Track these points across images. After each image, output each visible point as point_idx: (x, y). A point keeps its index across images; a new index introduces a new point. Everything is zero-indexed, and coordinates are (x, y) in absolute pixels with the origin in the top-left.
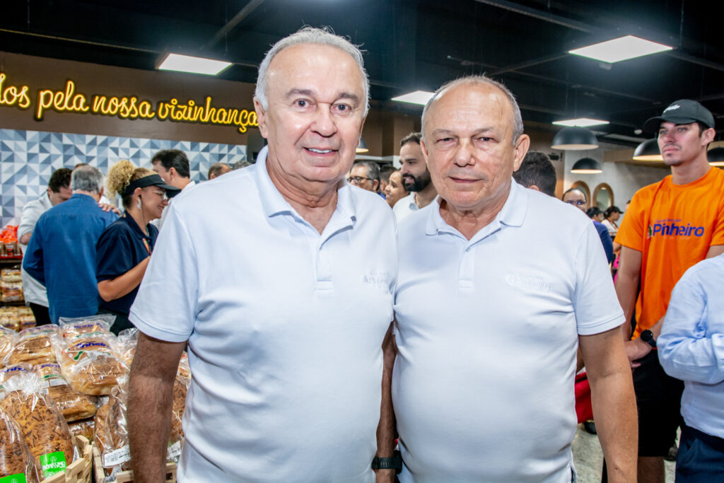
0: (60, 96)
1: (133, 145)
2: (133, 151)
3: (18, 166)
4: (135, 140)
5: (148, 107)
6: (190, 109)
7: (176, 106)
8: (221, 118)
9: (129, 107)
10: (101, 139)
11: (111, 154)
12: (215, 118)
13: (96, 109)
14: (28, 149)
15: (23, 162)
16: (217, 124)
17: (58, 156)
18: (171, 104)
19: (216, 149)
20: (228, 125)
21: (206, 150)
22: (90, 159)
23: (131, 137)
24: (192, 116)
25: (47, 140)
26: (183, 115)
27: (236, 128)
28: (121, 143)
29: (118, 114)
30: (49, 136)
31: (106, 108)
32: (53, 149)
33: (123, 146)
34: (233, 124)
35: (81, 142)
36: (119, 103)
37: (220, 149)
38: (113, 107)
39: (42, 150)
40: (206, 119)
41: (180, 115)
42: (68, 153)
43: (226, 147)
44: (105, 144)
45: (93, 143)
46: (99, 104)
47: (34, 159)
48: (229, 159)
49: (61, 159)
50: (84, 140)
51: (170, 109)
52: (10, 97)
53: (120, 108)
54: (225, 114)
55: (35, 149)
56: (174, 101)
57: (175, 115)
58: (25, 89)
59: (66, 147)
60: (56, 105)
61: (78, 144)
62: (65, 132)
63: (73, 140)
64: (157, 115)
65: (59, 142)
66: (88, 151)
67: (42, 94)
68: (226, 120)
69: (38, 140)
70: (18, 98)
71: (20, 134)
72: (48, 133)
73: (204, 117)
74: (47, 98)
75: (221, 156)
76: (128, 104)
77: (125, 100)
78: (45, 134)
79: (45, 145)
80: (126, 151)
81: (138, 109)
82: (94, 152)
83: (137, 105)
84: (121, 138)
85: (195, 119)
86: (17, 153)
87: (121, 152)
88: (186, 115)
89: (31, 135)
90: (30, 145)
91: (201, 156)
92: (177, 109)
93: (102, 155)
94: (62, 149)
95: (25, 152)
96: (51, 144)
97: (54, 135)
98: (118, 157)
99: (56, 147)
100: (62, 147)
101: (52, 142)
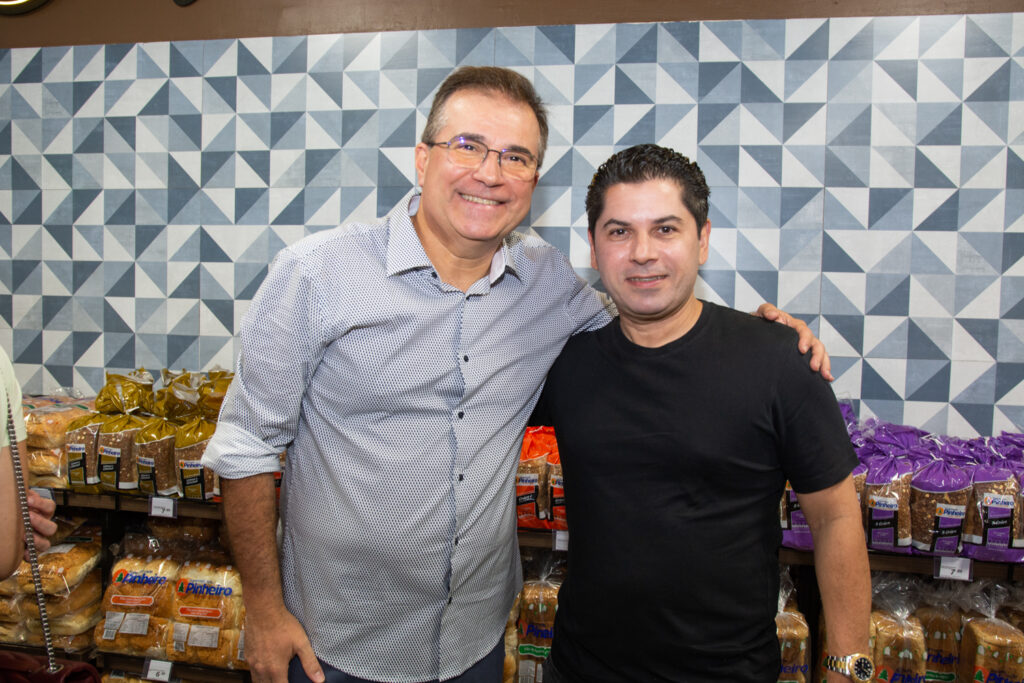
1: (981, 46)
2: (980, 71)
4: (986, 21)
10: (843, 29)
11: (884, 90)
14: (579, 93)
17: (680, 111)
22: (796, 115)
23: (967, 12)
25: (644, 52)
28: (926, 41)
30: (652, 35)
32: (666, 87)
35: (768, 49)
39: (627, 92)
42: (716, 96)
44: (857, 49)
45: (812, 50)
47: (598, 126)
49: (692, 117)
50: (777, 42)
55: (603, 91)
59: (711, 74)
61: (754, 59)
62: (709, 14)
63: (736, 49)
65: (690, 58)
66: (791, 85)
69: (611, 56)
71: (555, 39)
72: (648, 26)
78: (638, 29)
79: (634, 71)
80: (951, 75)
82: (814, 88)
87: (925, 79)
89: (590, 37)
90: (586, 77)
93: (849, 97)
94: (696, 84)
95: (567, 103)
96: (657, 66)
97: (670, 31)
98: (911, 100)
99: (674, 77)
100: (697, 76)
101: (660, 58)
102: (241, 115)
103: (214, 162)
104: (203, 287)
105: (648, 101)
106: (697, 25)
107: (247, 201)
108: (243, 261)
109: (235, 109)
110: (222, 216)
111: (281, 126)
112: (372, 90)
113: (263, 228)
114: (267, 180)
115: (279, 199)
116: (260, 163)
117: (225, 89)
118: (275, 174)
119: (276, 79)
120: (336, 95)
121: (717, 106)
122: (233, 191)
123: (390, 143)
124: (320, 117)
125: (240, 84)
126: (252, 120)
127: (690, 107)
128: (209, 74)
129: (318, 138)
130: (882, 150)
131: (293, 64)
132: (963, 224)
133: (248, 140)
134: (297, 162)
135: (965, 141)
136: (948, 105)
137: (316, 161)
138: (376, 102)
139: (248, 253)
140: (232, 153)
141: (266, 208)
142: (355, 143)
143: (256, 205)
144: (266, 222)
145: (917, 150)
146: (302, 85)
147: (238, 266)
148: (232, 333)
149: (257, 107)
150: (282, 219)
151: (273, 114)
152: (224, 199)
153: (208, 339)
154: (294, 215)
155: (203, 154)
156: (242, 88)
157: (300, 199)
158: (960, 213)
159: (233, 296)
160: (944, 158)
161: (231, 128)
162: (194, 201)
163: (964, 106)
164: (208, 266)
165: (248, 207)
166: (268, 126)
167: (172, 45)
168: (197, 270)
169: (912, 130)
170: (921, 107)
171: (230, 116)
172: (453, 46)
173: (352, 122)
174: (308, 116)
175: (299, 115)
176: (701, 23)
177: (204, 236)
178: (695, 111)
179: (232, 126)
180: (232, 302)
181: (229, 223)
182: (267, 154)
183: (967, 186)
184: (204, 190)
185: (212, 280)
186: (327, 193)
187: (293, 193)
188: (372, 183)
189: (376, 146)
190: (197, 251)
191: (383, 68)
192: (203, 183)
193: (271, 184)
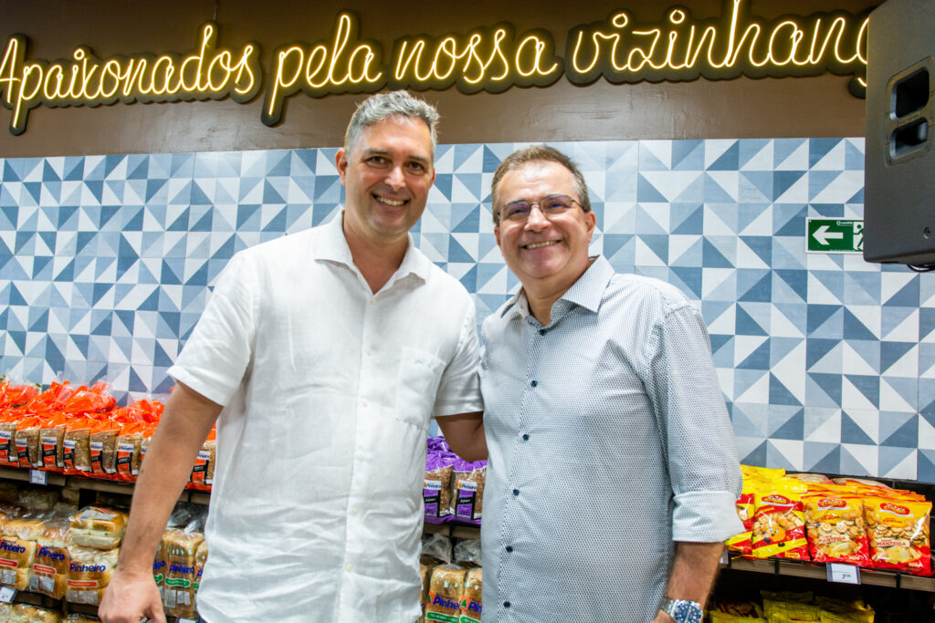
0: (320, 54)
1: (492, 165)
3: (218, 239)
4: (497, 148)
5: (540, 47)
6: (673, 37)
7: (626, 34)
8: (782, 48)
9: (485, 56)
12: (760, 54)
13: (399, 77)
14: (242, 196)
15: (228, 229)
16: (770, 72)
17: (302, 208)
18: (613, 30)
19: (764, 156)
20: (810, 72)
21: (729, 162)
24: (678, 57)
25: (283, 169)
26: (647, 59)
27: (842, 81)
28: (458, 162)
29: (456, 82)
30: (288, 160)
31: (424, 68)
32: (294, 191)
33: (463, 169)
34: (828, 66)
36: (459, 51)
37: (780, 156)
38: (443, 66)
39: (270, 195)
40: (729, 61)
41: (637, 60)
42: (324, 199)
43: (804, 146)
46: (409, 58)
47: (251, 219)
48: (814, 190)
51: (606, 46)
52: (218, 74)
53: (461, 63)
54: (797, 35)
55: (255, 197)
56: (621, 20)
57: (621, 61)
58: (249, 50)
59: (323, 184)
60: (309, 79)
62: (323, 144)
64: (565, 70)
65: (310, 173)
67: (283, 56)
68: (802, 53)
69: (263, 172)
70: (234, 75)
72: (286, 151)
73: (720, 52)
74: (292, 63)
75: (784, 180)
76: (484, 50)
77: (474, 41)
78: (281, 153)
80: (472, 182)
81: (510, 56)
83: (509, 47)
84: (461, 146)
85: (688, 64)
86: (217, 207)
87: (458, 186)
88: (659, 57)
89: (250, 159)
91: (710, 183)
92: (628, 41)
94: (313, 190)
95: (234, 203)
96: (290, 178)
97: (299, 155)
98: (447, 201)
99: (299, 185)
100: (313, 185)
101: (292, 173)
102: (42, 208)
103: (24, 238)
104: (9, 322)
105: (284, 202)
106: (316, 151)
107: (41, 264)
108: (35, 305)
109: (38, 203)
110: (26, 274)
111: (65, 215)
112: (120, 193)
113: (48, 283)
114: (54, 252)
115: (60, 264)
116: (50, 239)
117: (34, 189)
118: (58, 248)
119: (65, 184)
120: (99, 196)
121: (325, 205)
122: (32, 259)
123: (127, 228)
124: (88, 210)
125: (44, 187)
126: (48, 211)
127: (308, 206)
128: (25, 181)
129: (86, 223)
130: (427, 235)
131: (76, 174)
132: (480, 288)
133: (45, 224)
134: (72, 239)
135: (481, 231)
136: (472, 205)
137: (84, 239)
138: (121, 200)
139: (38, 300)
140: (34, 232)
141: (51, 270)
142: (107, 227)
143: (46, 268)
144: (50, 279)
145: (451, 236)
146: (79, 189)
147: (31, 308)
148: (24, 353)
149: (53, 203)
150: (60, 278)
151: (61, 208)
152: (27, 263)
153: (10, 358)
154: (67, 275)
155: (18, 233)
156: (44, 189)
157: (72, 264)
158: (478, 280)
159: (26, 329)
160: (468, 241)
161: (35, 216)
162: (9, 265)
163: (482, 207)
164: (14, 308)
165: (41, 268)
166: (57, 215)
167: (6, 162)
168: (7, 310)
169: (448, 222)
170: (454, 206)
171: (35, 208)
172: (169, 164)
173: (107, 213)
174: (81, 208)
175: (76, 208)
176: (319, 149)
177: (13, 288)
178: (311, 210)
179: (36, 214)
180: (25, 333)
181: (28, 279)
182: (54, 234)
183: (482, 261)
184: (16, 257)
185: (15, 318)
186: (89, 260)
187: (68, 260)
188: (115, 255)
189: (119, 229)
190: (8, 297)
191: (127, 179)
192: (16, 252)
193: (56, 253)
